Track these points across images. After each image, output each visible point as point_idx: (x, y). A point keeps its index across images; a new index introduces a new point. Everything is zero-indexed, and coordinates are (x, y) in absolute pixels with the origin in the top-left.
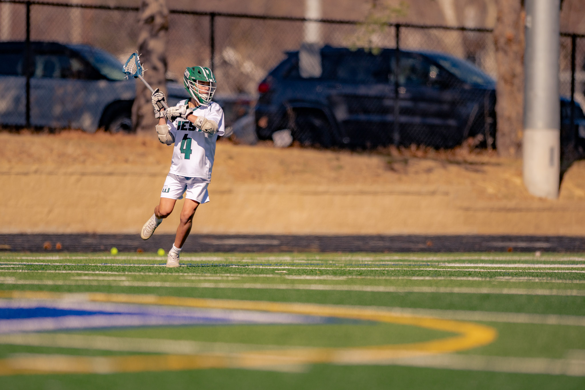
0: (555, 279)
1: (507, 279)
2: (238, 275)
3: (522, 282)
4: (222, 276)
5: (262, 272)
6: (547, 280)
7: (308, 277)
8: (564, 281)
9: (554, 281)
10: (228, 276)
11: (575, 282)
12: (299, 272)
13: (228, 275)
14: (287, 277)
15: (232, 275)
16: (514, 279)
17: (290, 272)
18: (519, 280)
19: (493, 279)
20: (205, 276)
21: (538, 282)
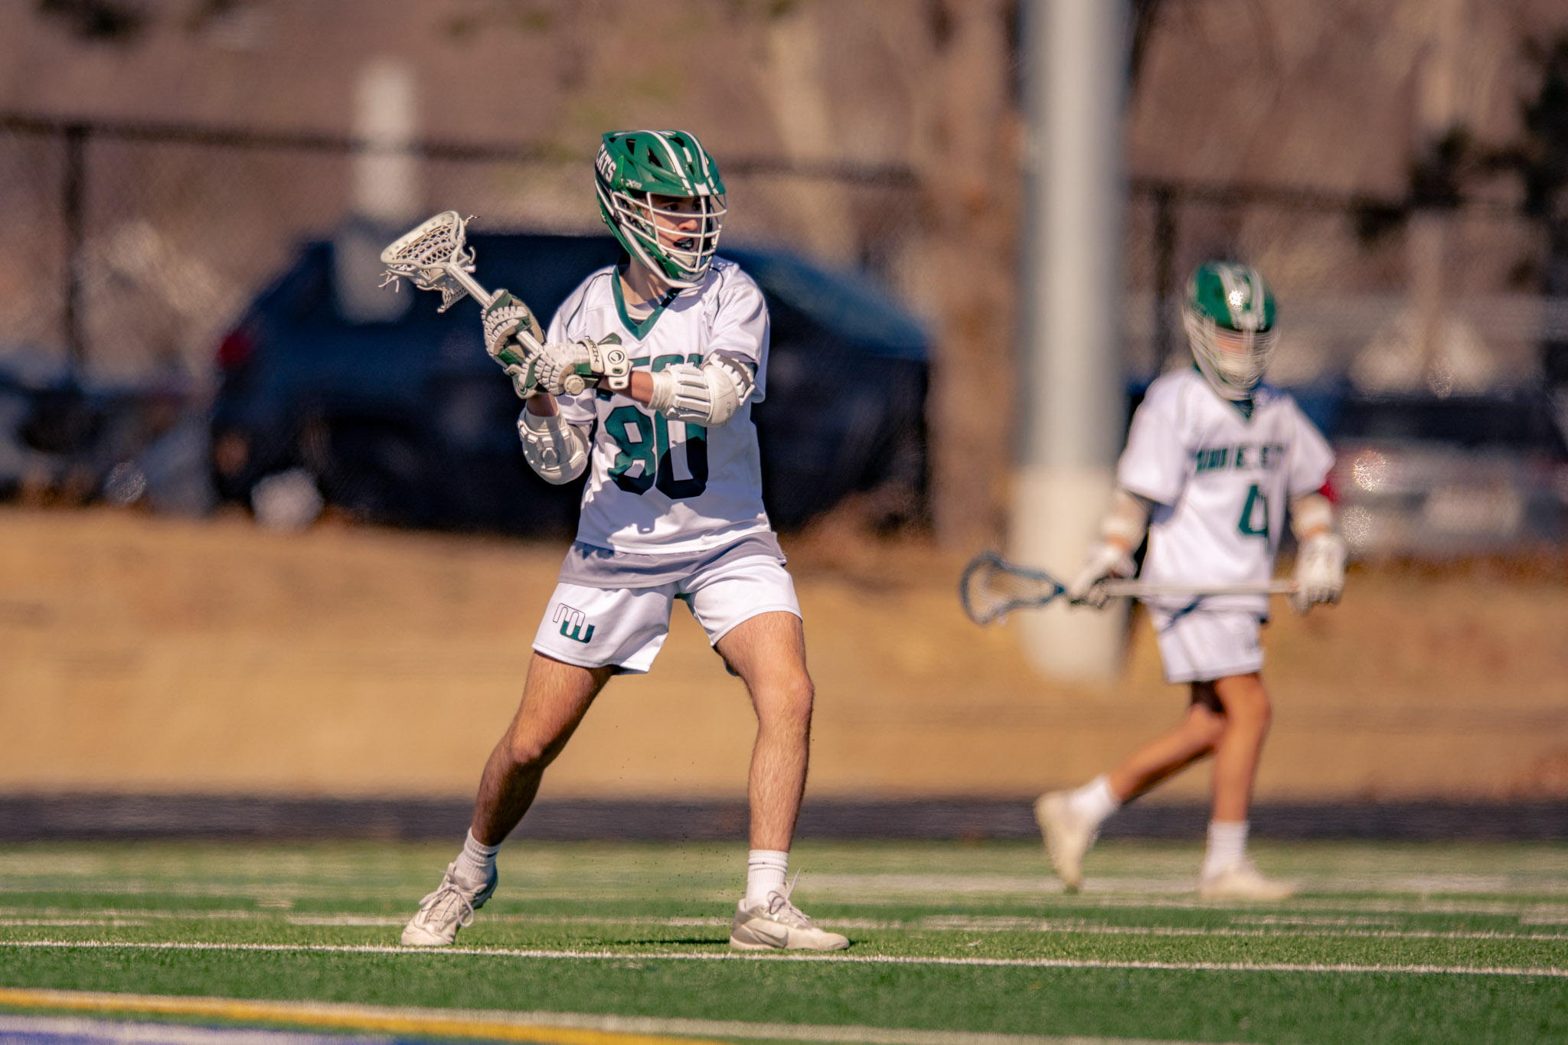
0: (1101, 924)
1: (954, 926)
2: (144, 913)
3: (1000, 932)
4: (95, 919)
5: (217, 904)
6: (1075, 925)
7: (354, 921)
8: (1128, 931)
9: (1095, 930)
10: (111, 919)
11: (1160, 932)
12: (329, 907)
13: (113, 913)
14: (292, 920)
15: (124, 913)
16: (977, 925)
17: (301, 906)
18: (992, 926)
19: (913, 925)
20: (44, 918)
21: (1047, 932)
